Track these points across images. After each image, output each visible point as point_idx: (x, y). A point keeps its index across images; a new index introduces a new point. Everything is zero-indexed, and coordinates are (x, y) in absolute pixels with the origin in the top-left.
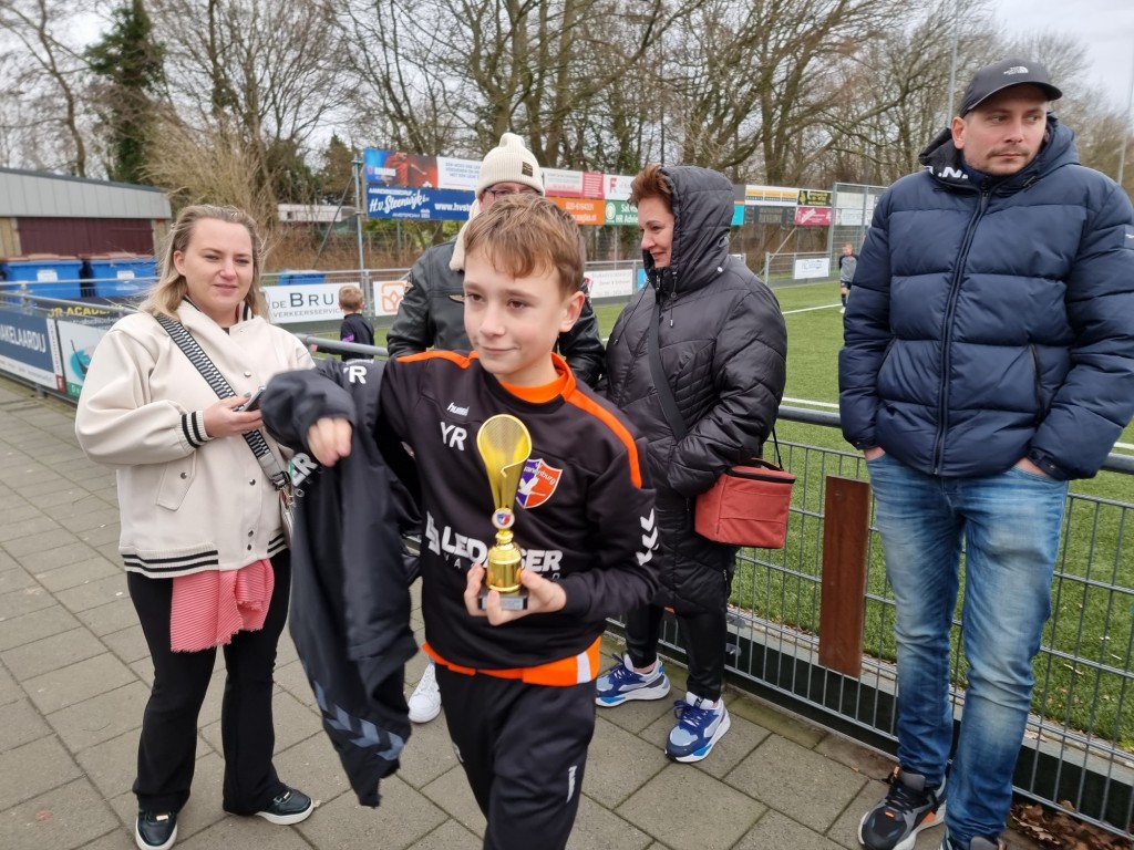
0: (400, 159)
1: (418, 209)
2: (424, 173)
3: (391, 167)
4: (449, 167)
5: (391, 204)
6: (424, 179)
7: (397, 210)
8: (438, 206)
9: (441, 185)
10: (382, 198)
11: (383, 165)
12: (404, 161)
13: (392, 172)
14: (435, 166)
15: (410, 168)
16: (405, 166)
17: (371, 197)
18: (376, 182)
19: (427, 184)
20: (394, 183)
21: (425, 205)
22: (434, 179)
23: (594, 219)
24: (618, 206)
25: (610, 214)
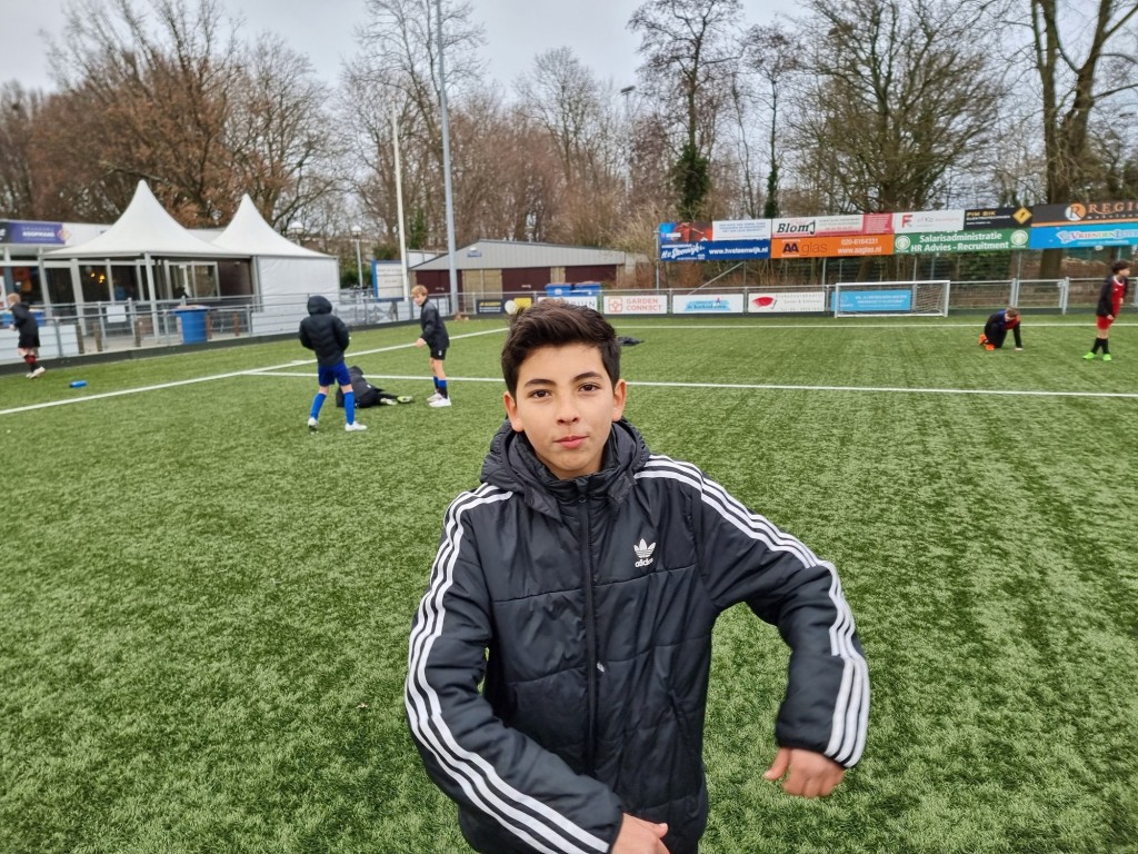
0: (684, 227)
1: (696, 254)
2: (702, 233)
3: (678, 232)
4: (722, 227)
5: (676, 253)
7: (681, 256)
8: (711, 252)
9: (715, 238)
10: (670, 250)
12: (687, 228)
13: (678, 235)
14: (711, 228)
16: (688, 230)
17: (662, 250)
18: (665, 241)
19: (704, 239)
20: (680, 241)
21: (701, 252)
22: (710, 235)
23: (879, 250)
24: (914, 237)
25: (902, 245)
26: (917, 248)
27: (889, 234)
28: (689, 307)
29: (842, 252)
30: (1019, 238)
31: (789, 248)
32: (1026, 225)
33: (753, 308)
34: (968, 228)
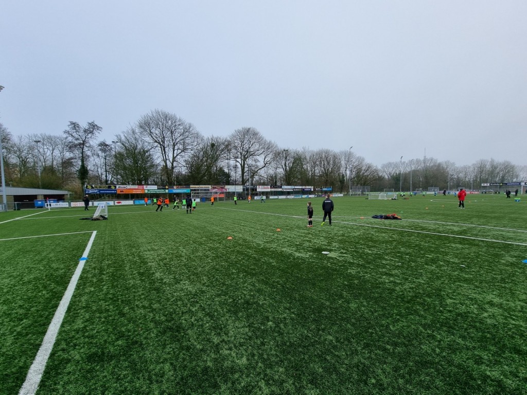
7: (92, 192)
10: (88, 191)
17: (86, 191)
21: (98, 192)
23: (142, 192)
24: (148, 190)
25: (146, 191)
26: (149, 192)
27: (143, 189)
29: (134, 193)
30: (167, 191)
31: (121, 191)
32: (168, 189)
33: (116, 204)
34: (158, 189)
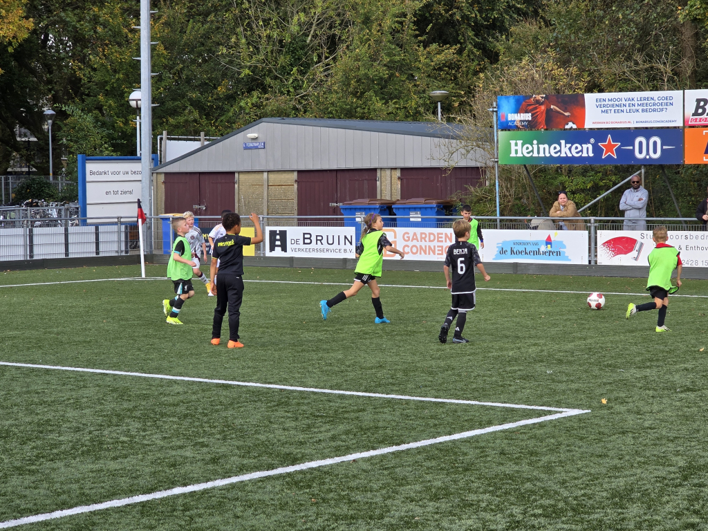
0: (537, 102)
2: (566, 114)
3: (526, 112)
4: (600, 104)
6: (567, 120)
9: (588, 125)
11: (518, 111)
12: (542, 104)
13: (528, 117)
14: (583, 105)
15: (549, 111)
18: (509, 129)
19: (570, 125)
22: (580, 119)
28: (503, 252)
33: (606, 258)
